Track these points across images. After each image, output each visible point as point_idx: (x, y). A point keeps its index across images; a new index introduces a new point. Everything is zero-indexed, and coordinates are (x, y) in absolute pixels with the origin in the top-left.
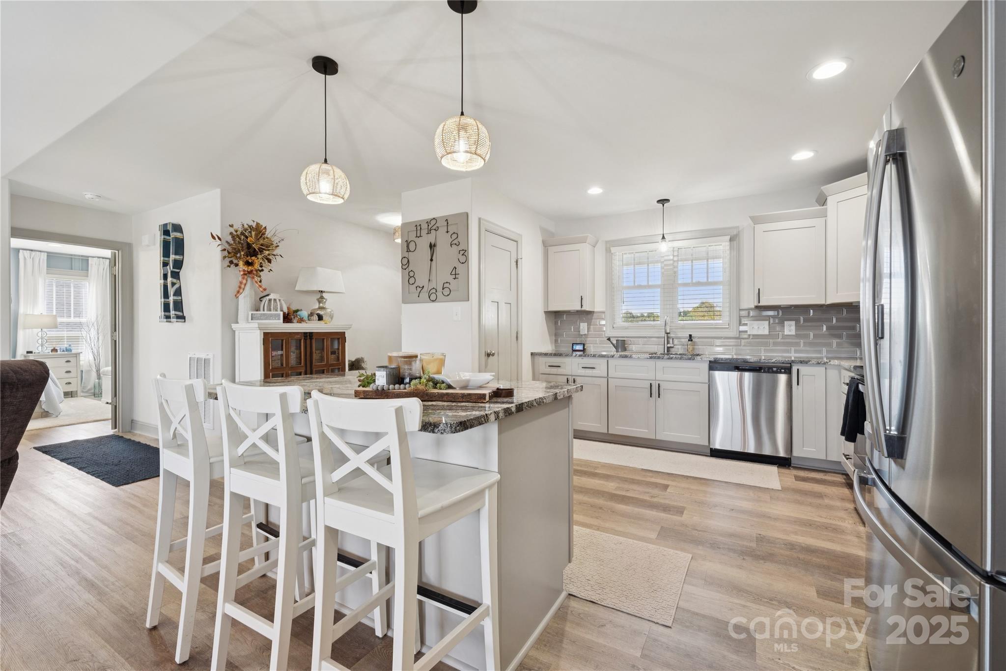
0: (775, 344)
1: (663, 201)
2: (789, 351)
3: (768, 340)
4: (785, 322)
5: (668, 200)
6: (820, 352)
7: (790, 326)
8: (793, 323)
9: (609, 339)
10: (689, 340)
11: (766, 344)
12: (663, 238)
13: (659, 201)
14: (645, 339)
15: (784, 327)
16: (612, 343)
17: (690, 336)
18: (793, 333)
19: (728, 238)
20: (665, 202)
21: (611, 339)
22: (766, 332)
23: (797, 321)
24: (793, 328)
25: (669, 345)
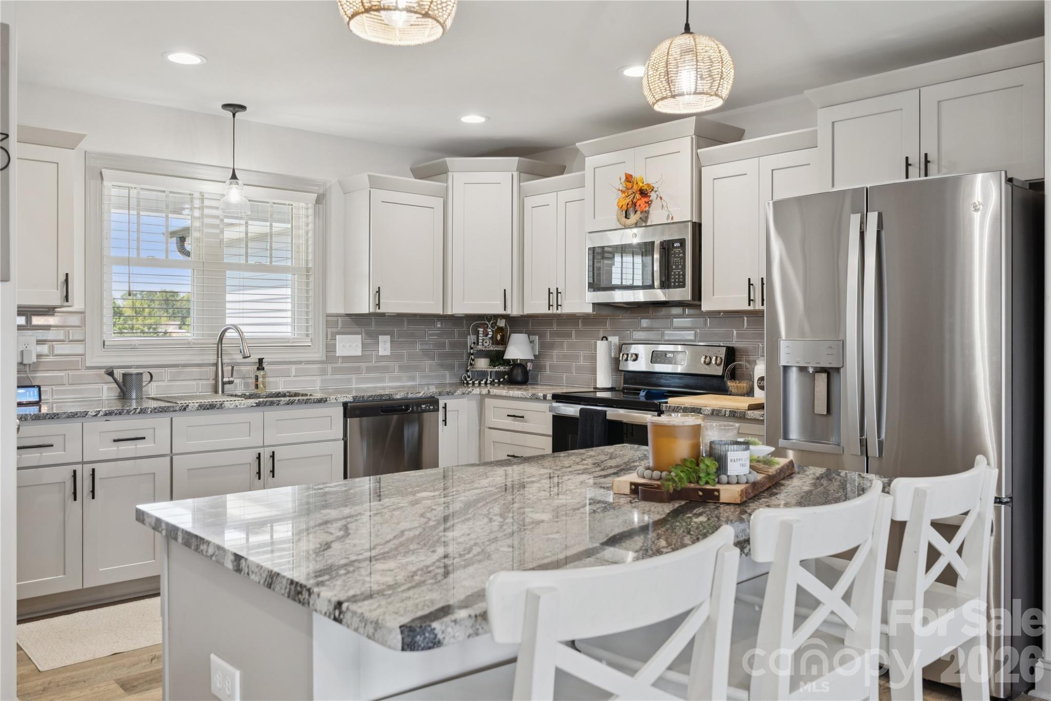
0: (369, 370)
1: (235, 108)
2: (381, 380)
3: (360, 364)
4: (380, 336)
5: (243, 108)
6: (413, 378)
7: (385, 342)
8: (388, 338)
9: (111, 374)
10: (258, 369)
11: (357, 370)
12: (234, 177)
13: (226, 106)
14: (174, 370)
15: (379, 343)
16: (116, 381)
17: (261, 361)
18: (388, 353)
19: (314, 196)
20: (237, 109)
21: (115, 371)
22: (359, 352)
23: (391, 334)
24: (388, 345)
25: (226, 380)
